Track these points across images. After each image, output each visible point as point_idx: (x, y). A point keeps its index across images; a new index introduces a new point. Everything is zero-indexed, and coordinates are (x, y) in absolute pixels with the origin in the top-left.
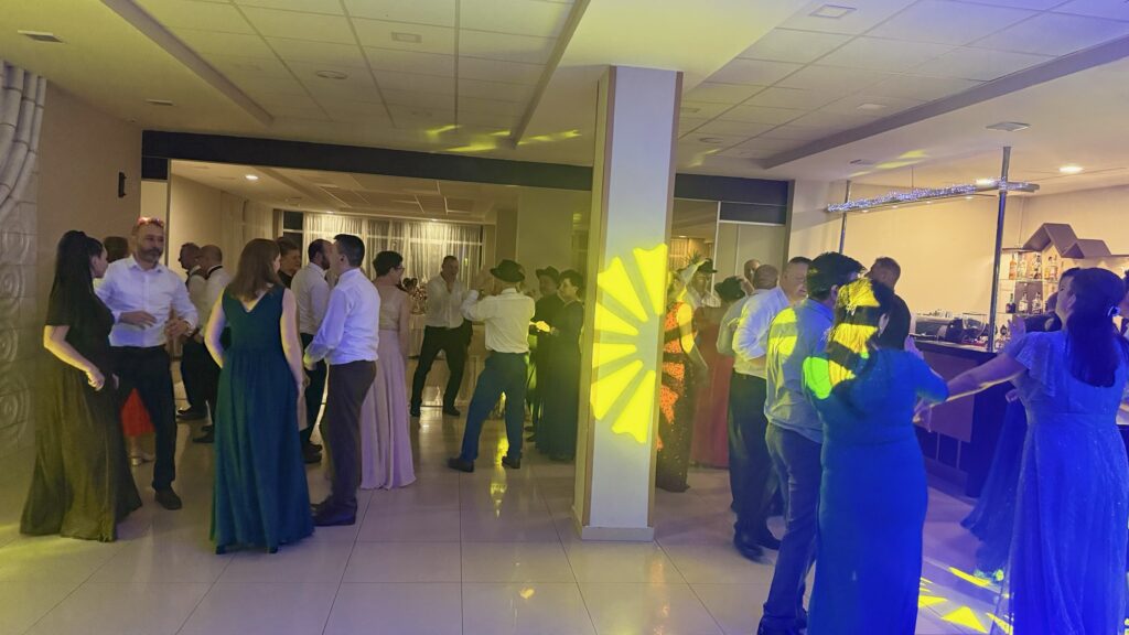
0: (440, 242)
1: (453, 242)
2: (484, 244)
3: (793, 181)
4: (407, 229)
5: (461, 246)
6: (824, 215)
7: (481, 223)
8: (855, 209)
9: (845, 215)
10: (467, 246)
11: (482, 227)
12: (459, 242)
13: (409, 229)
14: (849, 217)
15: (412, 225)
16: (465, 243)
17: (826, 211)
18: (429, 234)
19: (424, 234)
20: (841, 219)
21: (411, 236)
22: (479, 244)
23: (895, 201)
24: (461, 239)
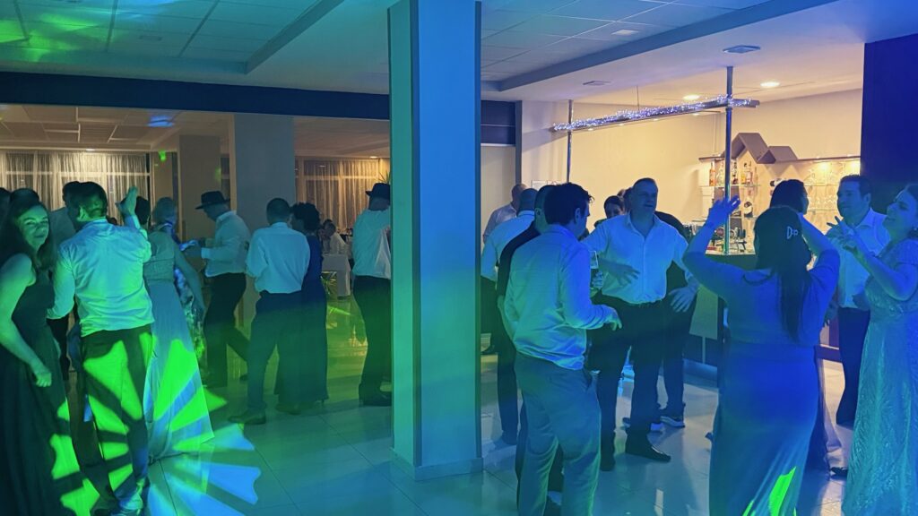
0: (99, 174)
1: (114, 174)
2: (152, 174)
3: (520, 102)
4: (56, 162)
5: (125, 178)
6: (550, 134)
7: (146, 151)
8: (580, 128)
9: (569, 133)
10: (132, 178)
11: (148, 155)
12: (121, 174)
13: (59, 161)
14: (573, 135)
15: (61, 157)
16: (128, 174)
17: (552, 130)
18: (84, 167)
19: (77, 166)
20: (567, 137)
21: (62, 170)
22: (146, 174)
23: (623, 120)
24: (124, 170)
